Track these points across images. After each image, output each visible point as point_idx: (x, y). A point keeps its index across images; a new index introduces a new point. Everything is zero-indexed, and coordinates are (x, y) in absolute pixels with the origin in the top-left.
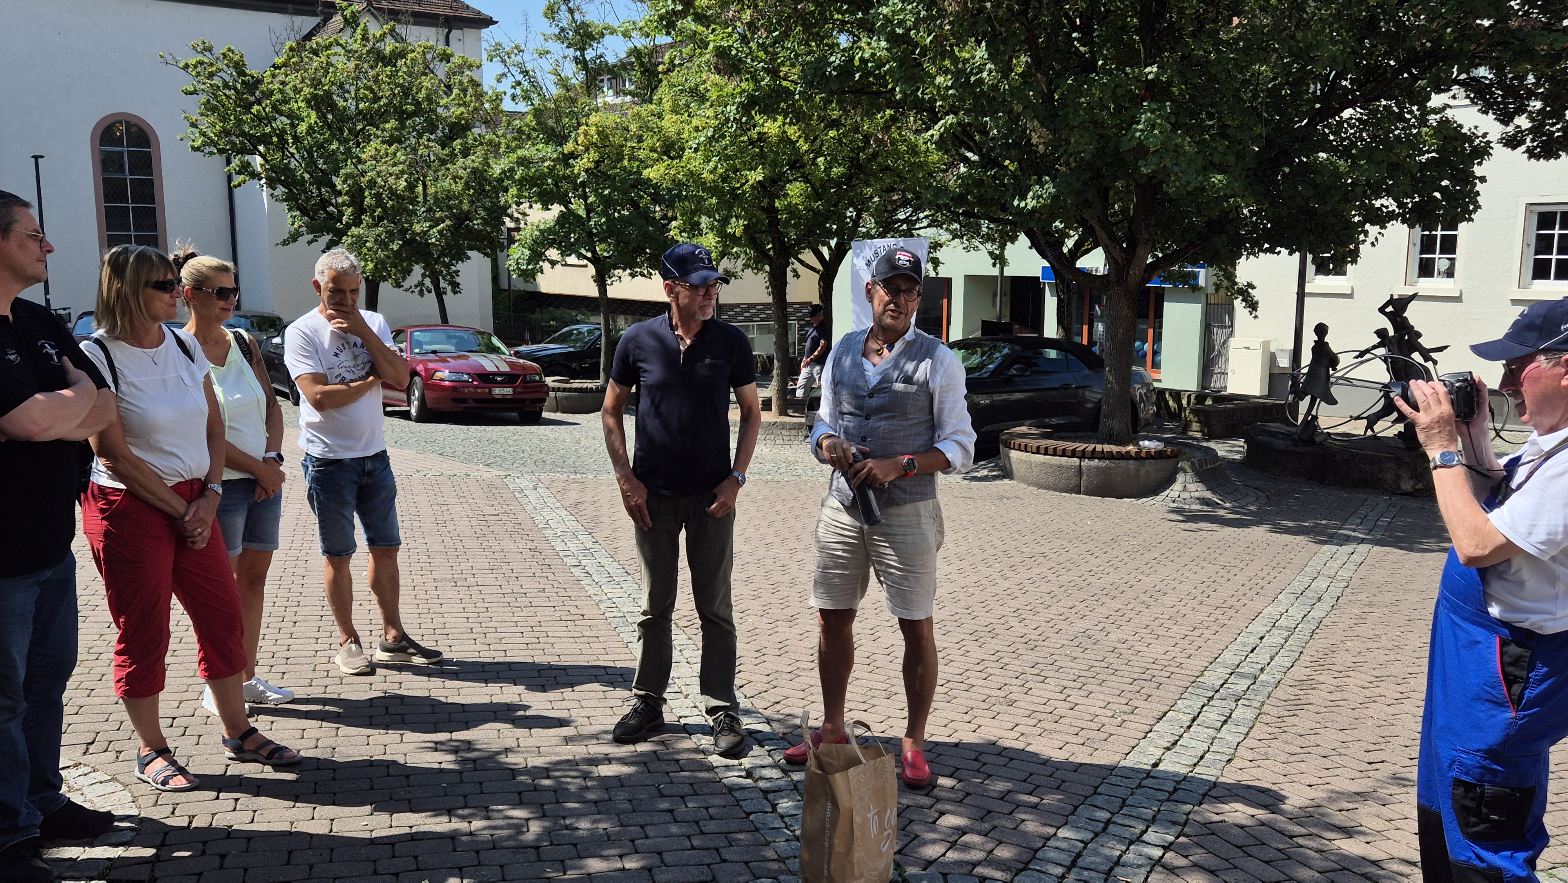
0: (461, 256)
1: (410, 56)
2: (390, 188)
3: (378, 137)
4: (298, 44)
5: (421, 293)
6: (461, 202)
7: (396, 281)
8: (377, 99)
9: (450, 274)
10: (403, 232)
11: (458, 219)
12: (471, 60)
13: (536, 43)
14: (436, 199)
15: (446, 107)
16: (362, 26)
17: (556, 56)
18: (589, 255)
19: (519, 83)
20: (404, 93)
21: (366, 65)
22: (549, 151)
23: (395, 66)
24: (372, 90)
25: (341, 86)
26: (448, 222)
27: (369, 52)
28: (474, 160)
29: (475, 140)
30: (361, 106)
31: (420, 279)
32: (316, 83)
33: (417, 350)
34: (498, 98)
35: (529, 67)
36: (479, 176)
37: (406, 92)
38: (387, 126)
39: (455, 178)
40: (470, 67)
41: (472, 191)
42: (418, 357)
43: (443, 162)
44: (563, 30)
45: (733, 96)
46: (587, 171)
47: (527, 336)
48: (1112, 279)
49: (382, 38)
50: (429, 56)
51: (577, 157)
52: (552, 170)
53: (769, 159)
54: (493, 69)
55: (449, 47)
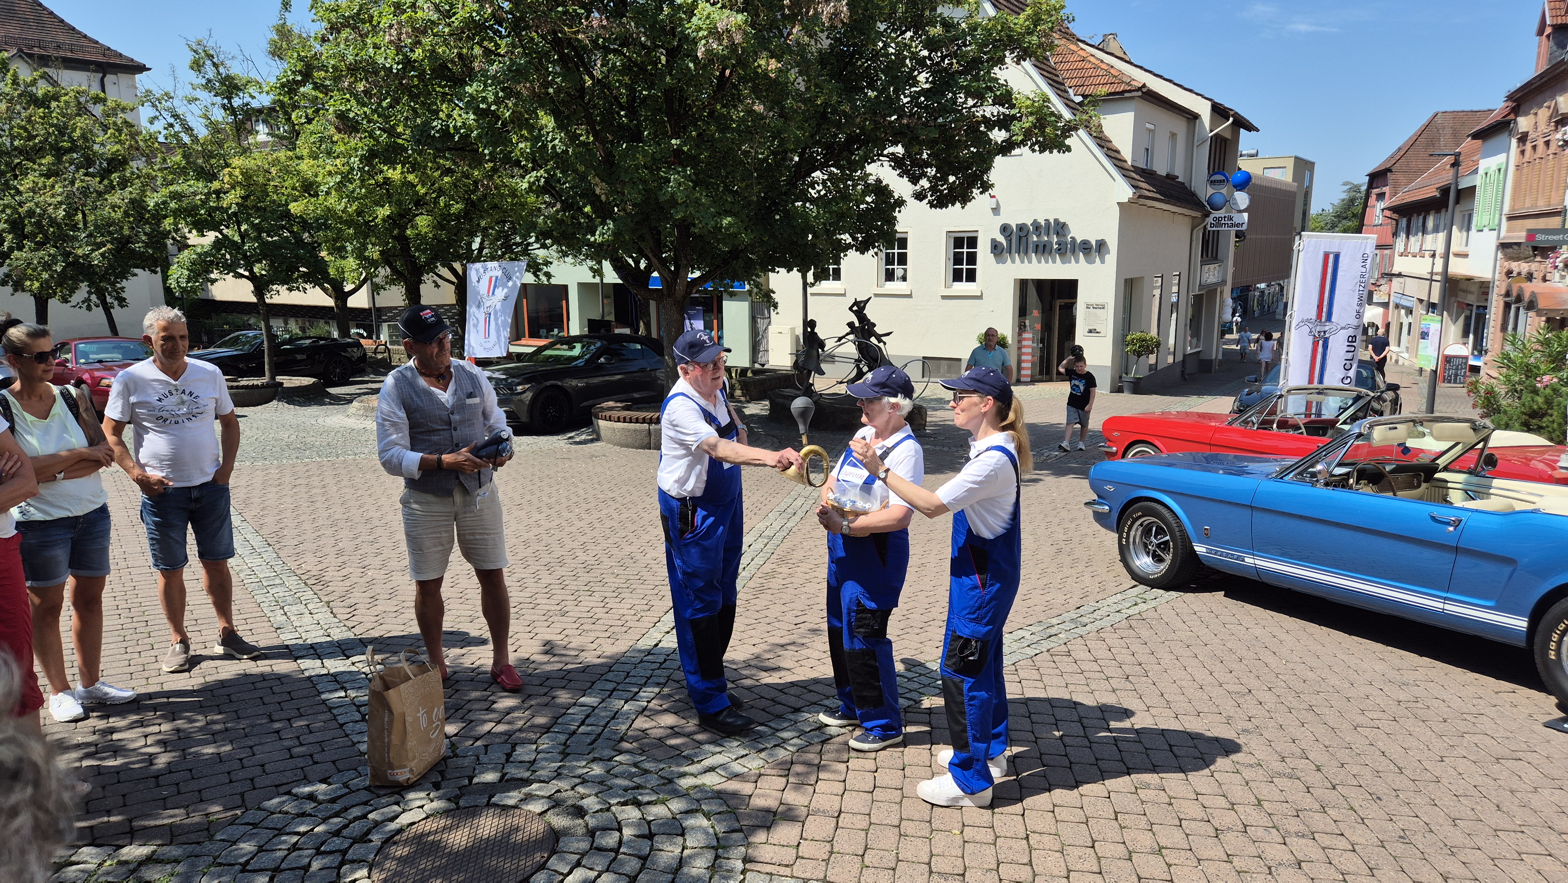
0: (124, 275)
1: (63, 98)
2: (50, 217)
3: (35, 171)
5: (89, 308)
6: (122, 228)
7: (63, 297)
8: (31, 137)
9: (116, 291)
10: (67, 255)
11: (120, 242)
12: (124, 103)
13: (183, 90)
14: (96, 226)
15: (102, 144)
16: (11, 72)
17: (205, 103)
18: (247, 273)
19: (171, 125)
20: (59, 132)
21: (18, 107)
22: (199, 186)
23: (49, 107)
24: (26, 130)
26: (110, 246)
27: (20, 95)
28: (132, 191)
29: (133, 173)
30: (16, 143)
31: (87, 296)
33: (82, 361)
34: (153, 137)
35: (180, 111)
36: (137, 205)
37: (62, 130)
38: (43, 162)
39: (113, 207)
40: (124, 110)
41: (132, 219)
42: (84, 367)
43: (100, 194)
44: (209, 81)
45: (356, 150)
46: (237, 204)
47: (205, 339)
48: (665, 292)
49: (34, 82)
50: (82, 100)
51: (225, 193)
52: (204, 203)
53: (394, 199)
54: (145, 112)
55: (103, 91)
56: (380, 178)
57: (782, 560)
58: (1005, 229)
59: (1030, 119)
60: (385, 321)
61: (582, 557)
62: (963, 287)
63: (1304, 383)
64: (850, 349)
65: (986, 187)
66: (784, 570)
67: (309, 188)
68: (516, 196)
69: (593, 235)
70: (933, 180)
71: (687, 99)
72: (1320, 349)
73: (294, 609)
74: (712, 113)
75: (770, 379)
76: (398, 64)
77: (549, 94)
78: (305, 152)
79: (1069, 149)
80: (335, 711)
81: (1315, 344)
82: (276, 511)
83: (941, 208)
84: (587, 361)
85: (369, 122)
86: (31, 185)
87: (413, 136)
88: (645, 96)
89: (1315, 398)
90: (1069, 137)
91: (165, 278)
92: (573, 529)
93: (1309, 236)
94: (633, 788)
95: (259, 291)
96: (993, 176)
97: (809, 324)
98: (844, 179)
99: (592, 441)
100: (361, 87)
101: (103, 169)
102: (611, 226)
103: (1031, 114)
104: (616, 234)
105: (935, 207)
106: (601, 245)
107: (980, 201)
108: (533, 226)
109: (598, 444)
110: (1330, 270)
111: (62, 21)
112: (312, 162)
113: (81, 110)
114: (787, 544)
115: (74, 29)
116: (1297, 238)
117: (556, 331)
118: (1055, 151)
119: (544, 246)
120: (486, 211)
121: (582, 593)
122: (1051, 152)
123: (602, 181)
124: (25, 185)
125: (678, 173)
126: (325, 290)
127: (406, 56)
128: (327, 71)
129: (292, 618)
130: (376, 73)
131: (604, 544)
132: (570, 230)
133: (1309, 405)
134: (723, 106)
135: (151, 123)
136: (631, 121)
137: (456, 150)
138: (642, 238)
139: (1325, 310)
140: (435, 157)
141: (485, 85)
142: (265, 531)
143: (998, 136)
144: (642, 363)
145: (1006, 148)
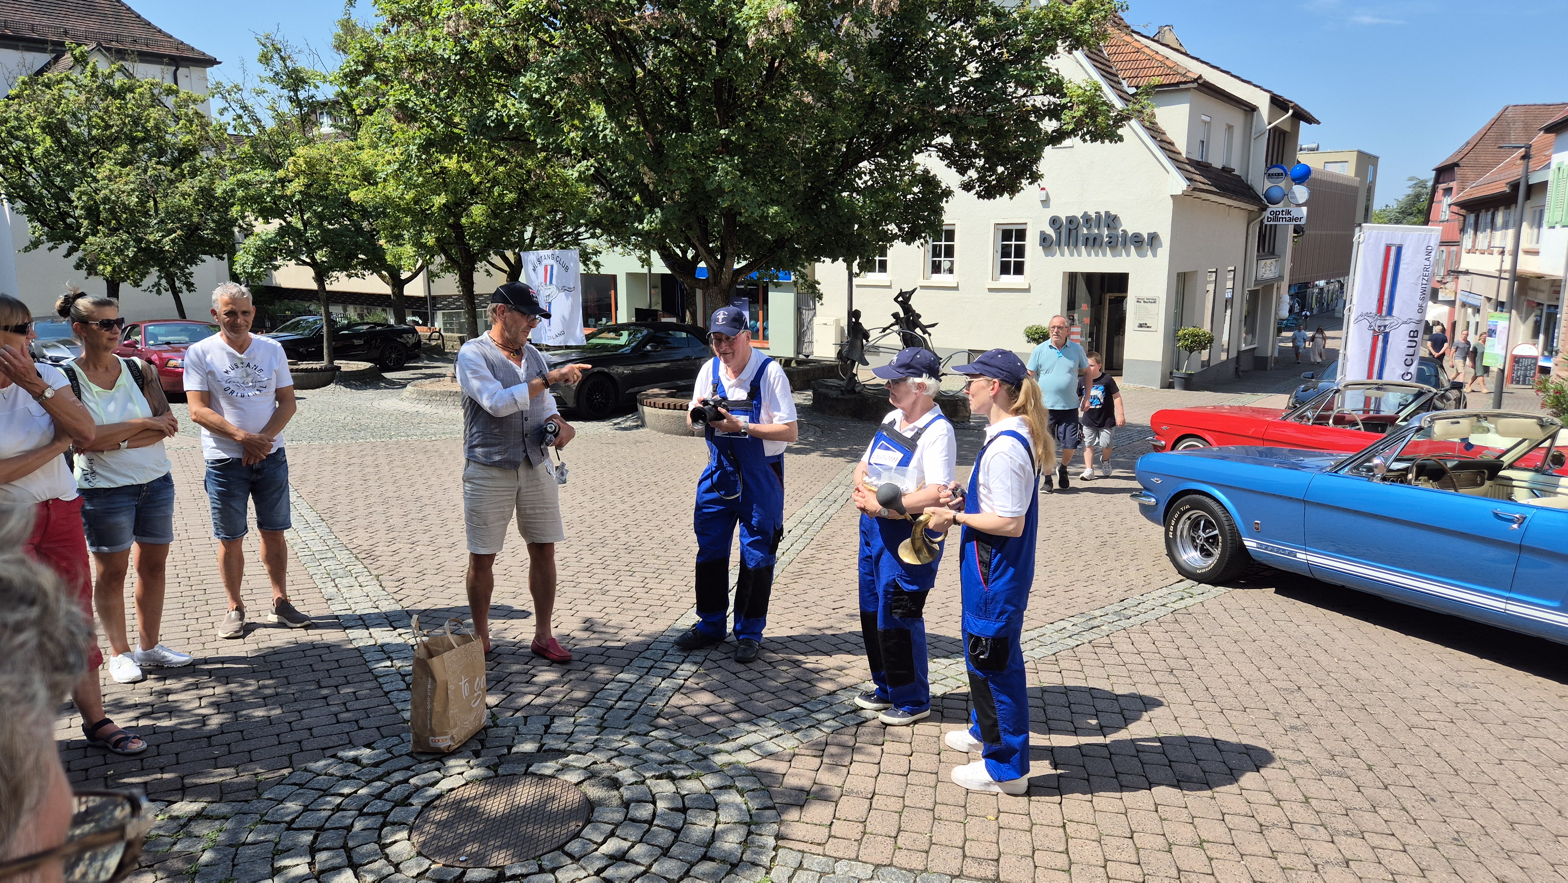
0: (193, 261)
1: (138, 91)
2: (124, 204)
3: (111, 159)
4: (30, 78)
5: (159, 292)
6: (191, 215)
7: (134, 281)
8: (108, 127)
9: (184, 275)
10: (139, 240)
11: (189, 229)
12: (195, 95)
13: (252, 83)
14: (167, 213)
15: (174, 134)
16: (91, 64)
17: (272, 95)
18: (308, 260)
19: (240, 117)
20: (134, 122)
21: (96, 98)
22: (265, 175)
23: (124, 99)
24: (103, 119)
25: (74, 115)
26: (179, 232)
27: (98, 87)
28: (201, 180)
29: (203, 163)
30: (94, 132)
31: (157, 280)
32: (51, 113)
33: (153, 343)
34: (222, 128)
35: (249, 103)
36: (206, 193)
37: (136, 121)
38: (119, 149)
39: (184, 195)
40: (195, 101)
41: (201, 207)
42: (154, 348)
43: (171, 182)
44: (277, 74)
45: (414, 138)
46: (301, 192)
47: (268, 324)
48: (711, 281)
49: (111, 75)
50: (156, 92)
51: (290, 181)
52: (270, 191)
53: (450, 188)
54: (216, 104)
55: (176, 83)
56: (437, 167)
57: (821, 547)
58: (1054, 221)
59: (1082, 107)
60: (440, 309)
61: (624, 538)
62: (1011, 280)
63: (1362, 377)
64: (894, 340)
65: (1035, 177)
66: (823, 555)
67: (368, 177)
68: (568, 185)
69: (641, 222)
70: (982, 171)
71: (736, 89)
72: (1380, 344)
73: (345, 581)
74: (761, 103)
75: (814, 370)
76: (456, 55)
77: (600, 84)
78: (366, 142)
79: (1121, 139)
80: (380, 680)
81: (1375, 339)
82: (330, 488)
83: (989, 198)
84: (634, 349)
85: (427, 111)
86: (107, 173)
87: (469, 126)
88: (695, 88)
89: (1374, 394)
90: (1121, 127)
91: (232, 263)
92: (616, 511)
93: (1370, 228)
94: (668, 763)
95: (320, 278)
96: (1042, 166)
97: (854, 314)
98: (891, 169)
99: (637, 427)
100: (420, 77)
101: (174, 158)
102: (659, 215)
103: (1083, 103)
104: (664, 222)
105: (983, 197)
106: (648, 233)
107: (1029, 192)
108: (584, 214)
109: (641, 430)
110: (1391, 263)
111: (139, 16)
112: (372, 152)
113: (155, 101)
114: (827, 531)
115: (149, 24)
116: (1357, 229)
117: (604, 320)
118: (1107, 141)
119: (593, 236)
120: (538, 201)
121: (622, 573)
122: (1103, 142)
123: (651, 170)
124: (102, 173)
125: (726, 162)
126: (382, 277)
127: (463, 47)
128: (388, 62)
129: (343, 590)
130: (434, 64)
131: (646, 526)
132: (619, 218)
133: (1367, 400)
134: (773, 97)
135: (221, 114)
136: (680, 111)
137: (511, 139)
138: (689, 227)
139: (1385, 303)
140: (490, 147)
141: (539, 75)
142: (319, 507)
143: (1049, 125)
144: (687, 352)
145: (1057, 138)
